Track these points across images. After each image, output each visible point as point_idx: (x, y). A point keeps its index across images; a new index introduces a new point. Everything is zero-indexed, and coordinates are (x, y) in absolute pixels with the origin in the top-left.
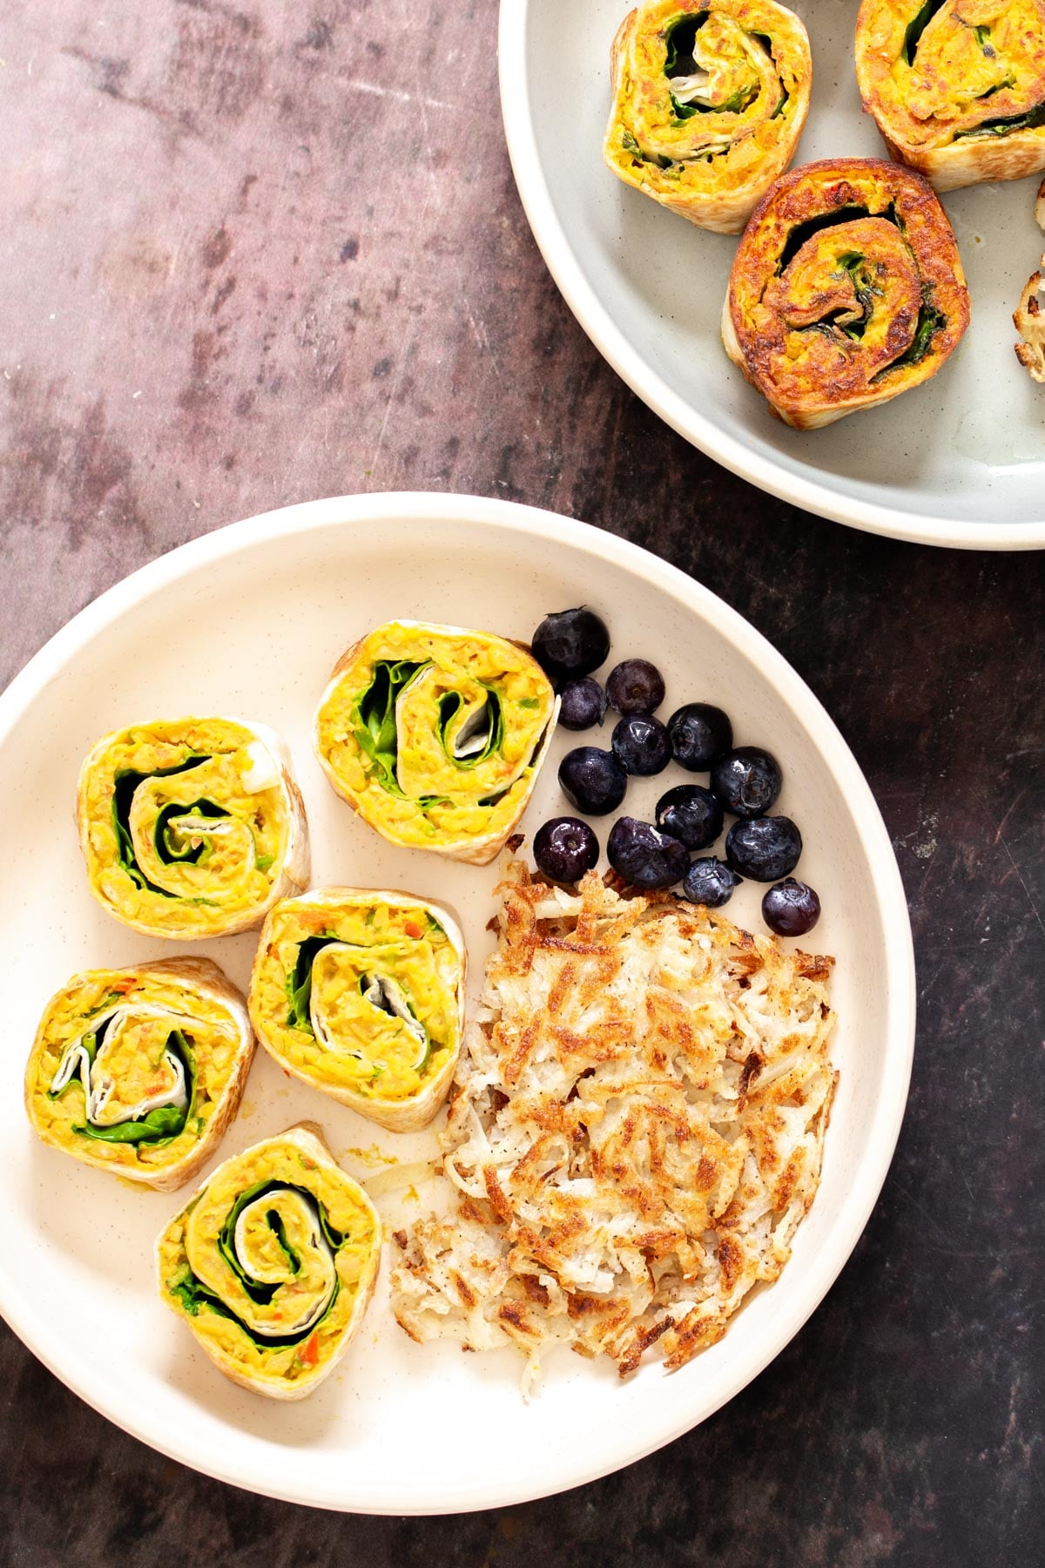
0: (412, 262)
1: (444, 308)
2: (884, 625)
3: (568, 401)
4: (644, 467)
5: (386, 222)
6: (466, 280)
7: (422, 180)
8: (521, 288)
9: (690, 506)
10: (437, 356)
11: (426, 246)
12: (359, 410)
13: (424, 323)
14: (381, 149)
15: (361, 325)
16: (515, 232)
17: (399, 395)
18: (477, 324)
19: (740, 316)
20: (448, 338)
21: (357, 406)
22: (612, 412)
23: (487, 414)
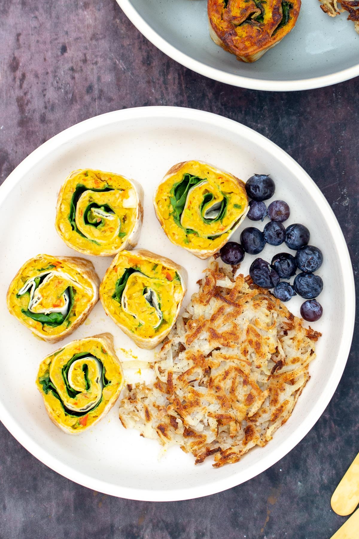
0: (88, 46)
1: (105, 60)
2: (304, 125)
3: (162, 79)
4: (197, 95)
5: (74, 35)
6: (110, 47)
7: (82, 15)
8: (131, 43)
9: (219, 104)
10: (108, 78)
11: (91, 39)
12: (86, 107)
13: (100, 67)
14: (63, 8)
15: (77, 75)
16: (123, 23)
17: (99, 97)
18: (119, 62)
19: (216, 26)
20: (110, 70)
21: (85, 106)
22: (179, 78)
23: (134, 94)
